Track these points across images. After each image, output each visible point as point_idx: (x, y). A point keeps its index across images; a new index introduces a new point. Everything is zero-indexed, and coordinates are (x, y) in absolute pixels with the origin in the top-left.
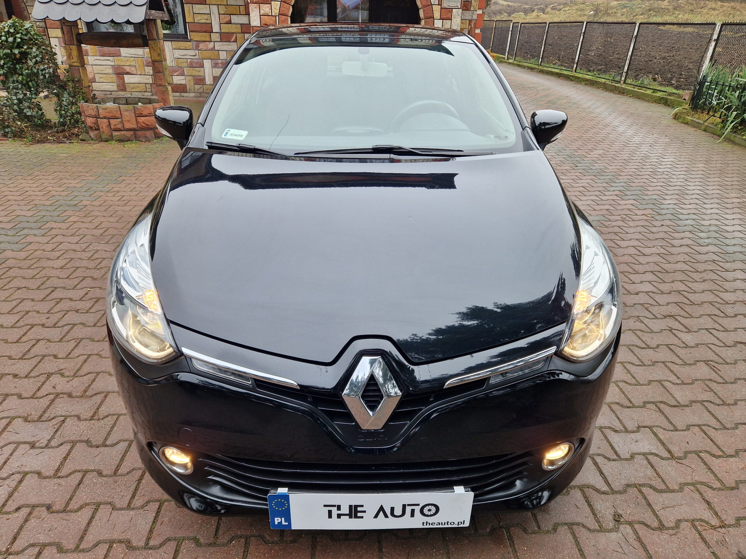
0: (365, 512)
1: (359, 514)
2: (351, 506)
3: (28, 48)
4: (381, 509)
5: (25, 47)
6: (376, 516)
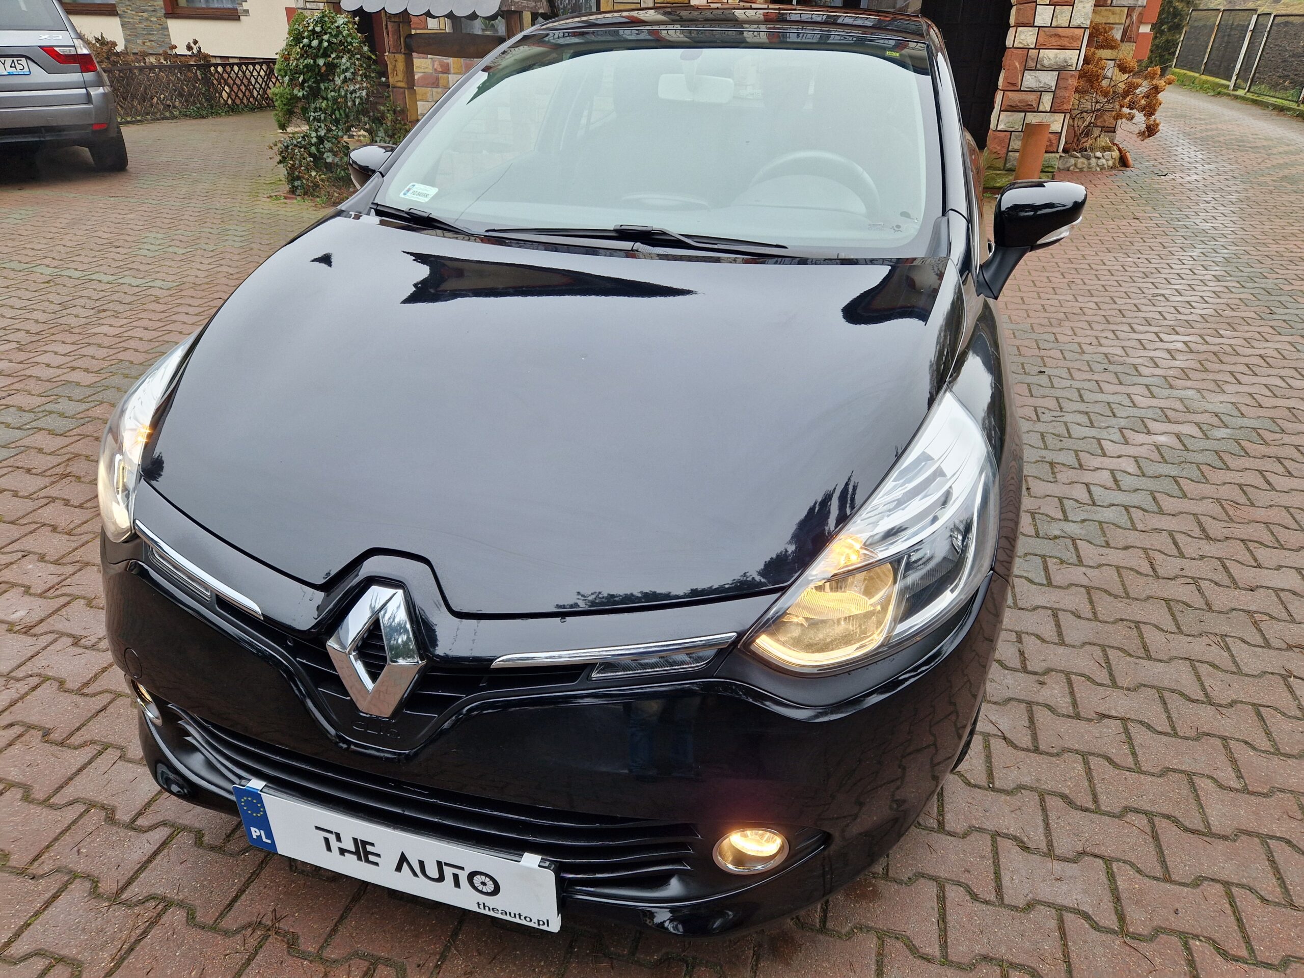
0: (379, 856)
1: (371, 858)
2: (355, 840)
3: (338, 57)
4: (403, 859)
5: (333, 56)
6: (399, 869)
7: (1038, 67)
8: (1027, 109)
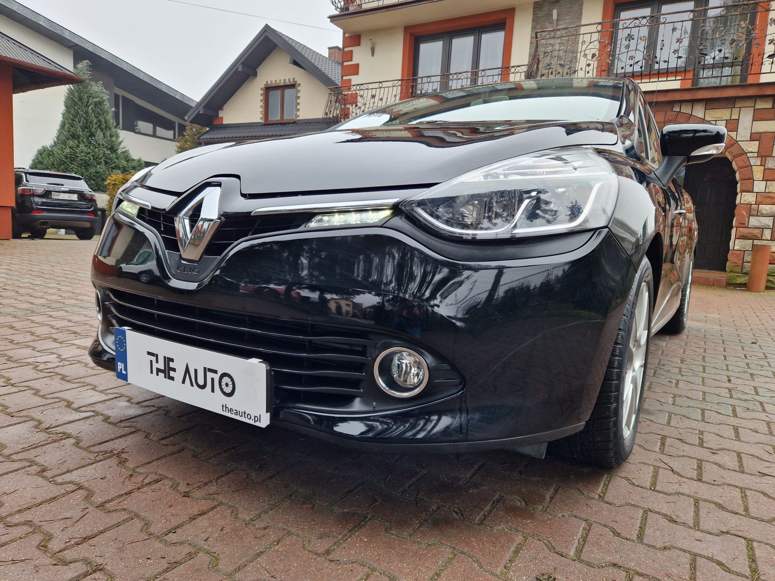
0: (174, 370)
1: (172, 374)
2: (165, 357)
4: (187, 371)
6: (183, 382)
7: (759, 214)
8: (754, 238)
